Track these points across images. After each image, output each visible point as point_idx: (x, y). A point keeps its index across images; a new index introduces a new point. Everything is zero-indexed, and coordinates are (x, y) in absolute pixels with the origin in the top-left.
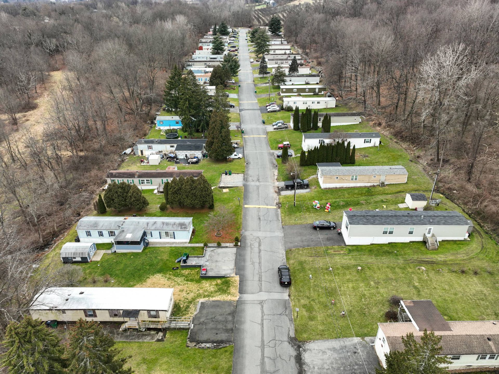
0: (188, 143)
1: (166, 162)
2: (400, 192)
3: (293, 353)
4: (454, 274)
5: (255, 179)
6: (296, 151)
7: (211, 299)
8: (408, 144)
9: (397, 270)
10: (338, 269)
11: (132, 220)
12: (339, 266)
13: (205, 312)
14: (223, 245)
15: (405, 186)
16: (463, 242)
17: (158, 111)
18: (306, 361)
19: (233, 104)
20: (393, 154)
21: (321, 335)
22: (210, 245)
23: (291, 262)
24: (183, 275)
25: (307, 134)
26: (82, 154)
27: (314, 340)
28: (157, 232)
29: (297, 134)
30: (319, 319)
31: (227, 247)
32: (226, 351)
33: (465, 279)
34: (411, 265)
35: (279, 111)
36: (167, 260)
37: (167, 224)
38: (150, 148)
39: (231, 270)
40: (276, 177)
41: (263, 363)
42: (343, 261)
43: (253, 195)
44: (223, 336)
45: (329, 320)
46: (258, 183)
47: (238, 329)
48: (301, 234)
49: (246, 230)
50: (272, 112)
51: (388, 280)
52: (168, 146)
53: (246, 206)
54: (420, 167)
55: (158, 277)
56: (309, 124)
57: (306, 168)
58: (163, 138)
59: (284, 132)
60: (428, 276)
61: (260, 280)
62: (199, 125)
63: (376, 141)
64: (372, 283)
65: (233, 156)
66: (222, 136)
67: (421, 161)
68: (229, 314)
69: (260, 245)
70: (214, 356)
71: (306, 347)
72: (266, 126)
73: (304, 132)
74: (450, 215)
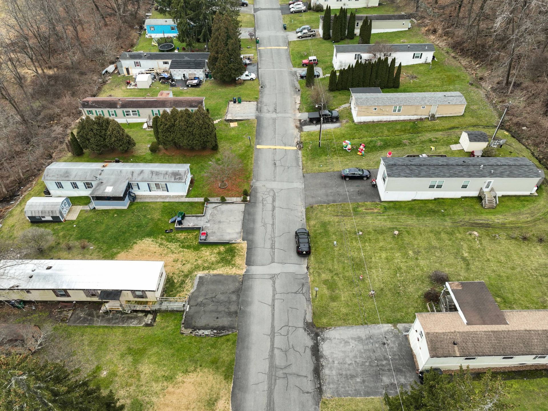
0: (187, 58)
1: (159, 85)
2: (453, 128)
3: (309, 343)
4: (513, 241)
5: (271, 109)
6: (325, 69)
7: (212, 272)
8: (470, 59)
9: (443, 236)
10: (369, 233)
11: (111, 168)
12: (370, 229)
13: (203, 289)
14: (228, 199)
15: (460, 120)
16: (528, 198)
17: (149, 11)
18: (324, 353)
20: (449, 74)
21: (344, 320)
22: (212, 200)
23: (312, 223)
24: (177, 240)
25: (341, 45)
26: (51, 72)
27: (336, 326)
29: (327, 44)
30: (343, 299)
31: (233, 203)
32: (228, 340)
33: (526, 248)
34: (461, 229)
35: (305, 11)
36: (159, 220)
37: (158, 173)
38: (137, 65)
39: (238, 233)
40: (298, 106)
41: (272, 356)
42: (377, 223)
43: (267, 132)
44: (226, 321)
45: (355, 301)
46: (274, 115)
47: (244, 313)
48: (326, 186)
49: (257, 180)
50: (295, 12)
51: (430, 248)
52: (161, 62)
53: (258, 147)
54: (482, 94)
55: (147, 243)
57: (337, 93)
58: (155, 51)
59: (310, 43)
60: (481, 244)
61: (273, 247)
63: (428, 56)
64: (410, 252)
65: (243, 77)
67: (484, 85)
68: (233, 292)
69: (274, 201)
70: (213, 346)
71: (326, 336)
72: (288, 33)
73: (336, 42)
74: (517, 163)
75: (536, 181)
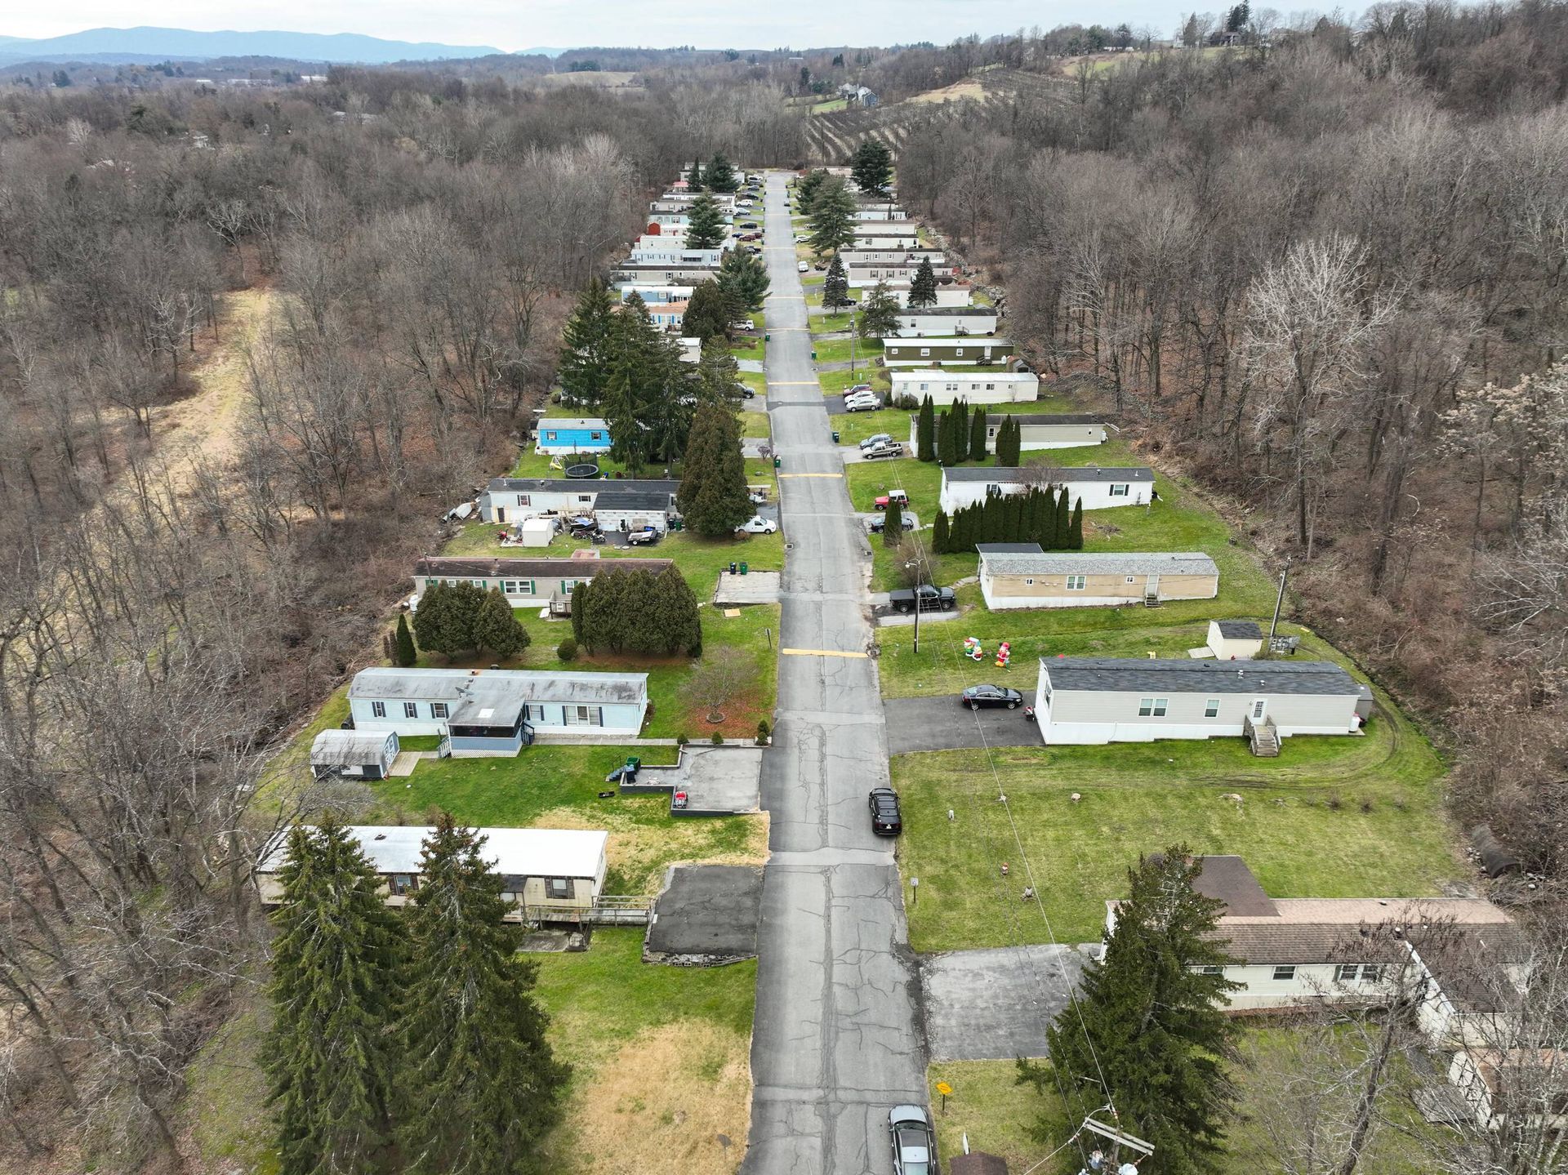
0: (629, 490)
1: (568, 541)
2: (1196, 620)
3: (902, 975)
4: (1312, 810)
5: (811, 585)
6: (923, 516)
7: (700, 862)
8: (1230, 498)
9: (1170, 800)
10: (1021, 798)
11: (489, 678)
12: (1024, 792)
13: (685, 888)
14: (727, 741)
15: (1210, 605)
16: (1346, 740)
17: (539, 405)
18: (933, 992)
19: (749, 389)
20: (1186, 524)
21: (972, 939)
22: (692, 742)
23: (903, 782)
24: (626, 811)
25: (955, 469)
26: (338, 516)
27: (955, 950)
28: (558, 708)
29: (928, 470)
30: (968, 905)
31: (737, 747)
32: (740, 971)
33: (1337, 822)
34: (1208, 791)
35: (878, 408)
36: (584, 776)
37: (584, 687)
38: (524, 501)
39: (750, 798)
40: (867, 581)
41: (828, 995)
42: (1037, 782)
43: (805, 626)
44: (733, 940)
45: (994, 908)
46: (818, 597)
47: (769, 927)
48: (930, 720)
49: (787, 709)
50: (858, 410)
51: (1144, 823)
52: (573, 497)
53: (786, 651)
54: (1257, 560)
55: (564, 812)
56: (959, 443)
57: (950, 558)
58: (558, 478)
59: (892, 466)
60: (1248, 815)
61: (823, 821)
62: (658, 443)
63: (1141, 492)
64: (1105, 829)
65: (750, 527)
66: (722, 470)
67: (1260, 544)
68: (746, 894)
69: (822, 744)
70: (711, 981)
71: (935, 966)
72: (842, 449)
73: (947, 464)
74: (1311, 669)
75: (1352, 700)
